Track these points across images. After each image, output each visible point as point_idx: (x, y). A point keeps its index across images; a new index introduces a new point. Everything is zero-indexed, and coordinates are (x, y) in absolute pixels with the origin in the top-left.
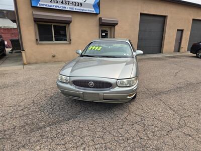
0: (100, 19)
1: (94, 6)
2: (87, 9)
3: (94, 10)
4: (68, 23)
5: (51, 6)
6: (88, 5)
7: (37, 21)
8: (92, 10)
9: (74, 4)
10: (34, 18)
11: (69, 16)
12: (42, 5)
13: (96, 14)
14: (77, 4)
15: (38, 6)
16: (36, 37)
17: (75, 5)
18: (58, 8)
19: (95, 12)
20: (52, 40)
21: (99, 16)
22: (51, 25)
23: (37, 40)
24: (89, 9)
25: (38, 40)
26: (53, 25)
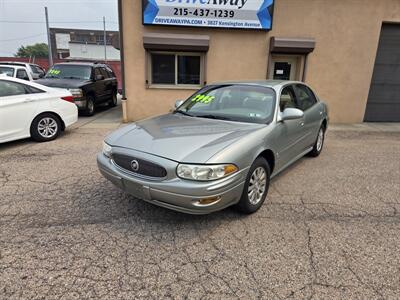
0: (272, 39)
1: (260, 15)
2: (244, 22)
3: (258, 22)
4: (204, 50)
5: (175, 21)
6: (248, 14)
7: (149, 48)
8: (256, 23)
9: (218, 13)
10: (145, 44)
11: (206, 37)
12: (160, 20)
13: (265, 31)
14: (224, 14)
15: (154, 22)
16: (147, 76)
17: (220, 16)
18: (186, 24)
19: (261, 27)
20: (173, 83)
21: (271, 34)
22: (174, 56)
23: (147, 81)
24: (249, 22)
25: (150, 82)
26: (177, 54)
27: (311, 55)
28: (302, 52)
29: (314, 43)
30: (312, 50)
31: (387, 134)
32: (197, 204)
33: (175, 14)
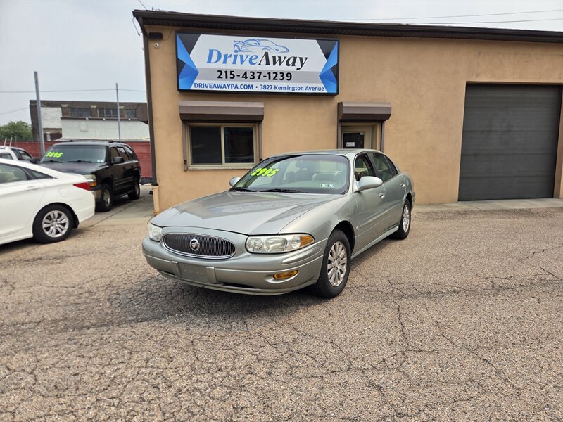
0: (340, 105)
1: (323, 77)
2: (304, 85)
3: (322, 85)
4: (258, 120)
5: (220, 86)
6: (308, 77)
7: (188, 120)
8: (319, 87)
9: (273, 76)
10: (181, 115)
11: (258, 105)
12: (200, 85)
13: (330, 96)
14: (279, 77)
15: (193, 88)
16: (185, 155)
17: (274, 79)
18: (233, 90)
19: (325, 91)
20: (220, 162)
21: (337, 99)
22: (219, 129)
23: (185, 161)
24: (310, 85)
25: (189, 161)
26: (223, 127)
27: (387, 122)
28: (378, 120)
29: (390, 109)
30: (388, 116)
31: (486, 212)
32: (271, 281)
33: (219, 77)
